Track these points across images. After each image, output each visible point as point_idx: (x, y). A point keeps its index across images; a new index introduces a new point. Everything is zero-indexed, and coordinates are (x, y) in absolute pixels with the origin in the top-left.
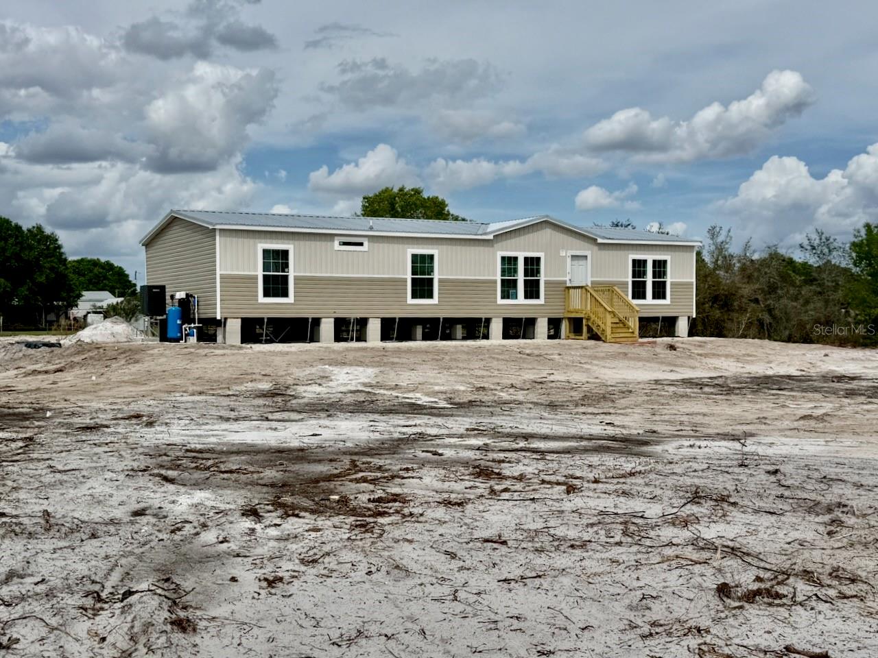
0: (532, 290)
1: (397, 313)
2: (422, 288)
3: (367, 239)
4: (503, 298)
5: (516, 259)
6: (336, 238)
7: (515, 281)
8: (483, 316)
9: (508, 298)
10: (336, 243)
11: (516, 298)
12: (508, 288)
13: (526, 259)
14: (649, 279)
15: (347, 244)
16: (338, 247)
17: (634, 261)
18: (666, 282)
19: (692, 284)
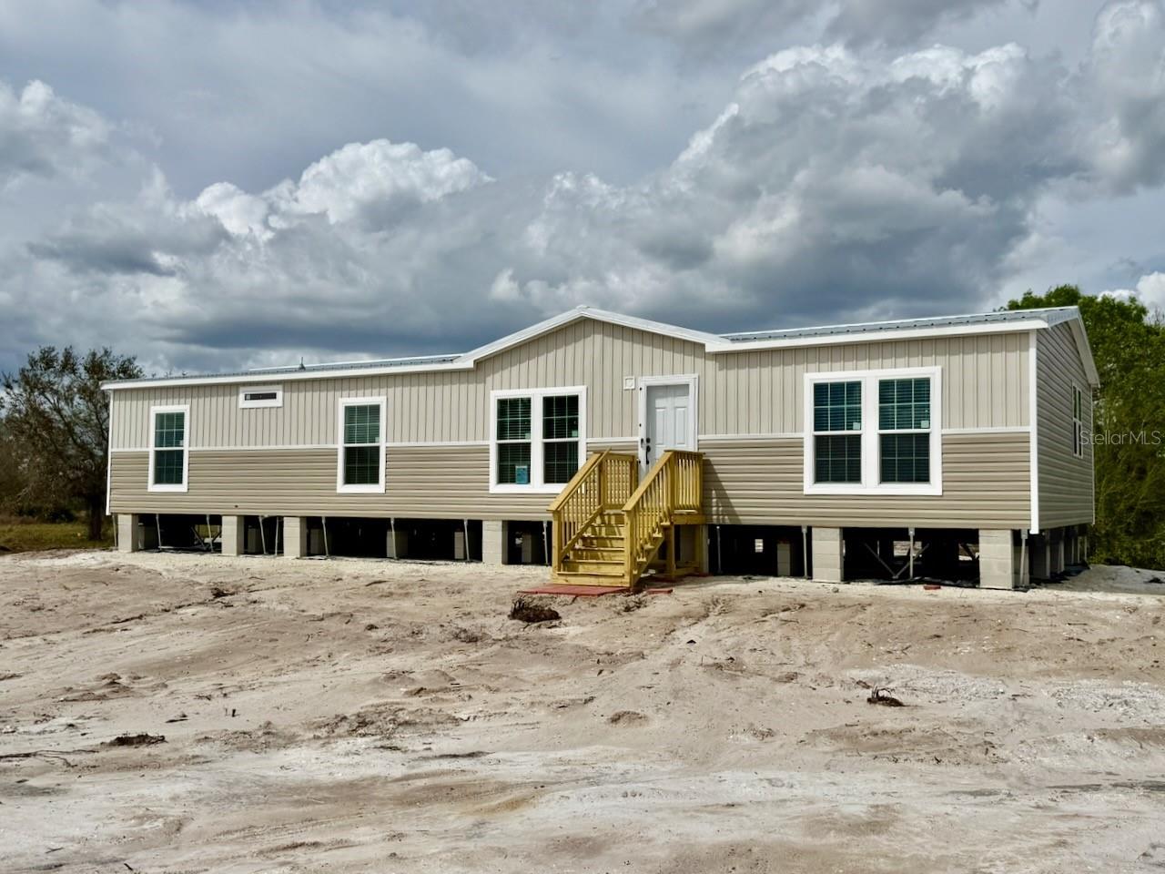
0: (560, 464)
1: (324, 511)
2: (361, 465)
3: (280, 387)
4: (501, 479)
5: (526, 403)
6: (242, 389)
7: (527, 447)
8: (465, 516)
9: (513, 481)
10: (242, 396)
11: (529, 481)
12: (512, 463)
13: (548, 402)
14: (870, 432)
15: (254, 397)
16: (243, 403)
17: (820, 390)
18: (927, 436)
19: (1025, 439)
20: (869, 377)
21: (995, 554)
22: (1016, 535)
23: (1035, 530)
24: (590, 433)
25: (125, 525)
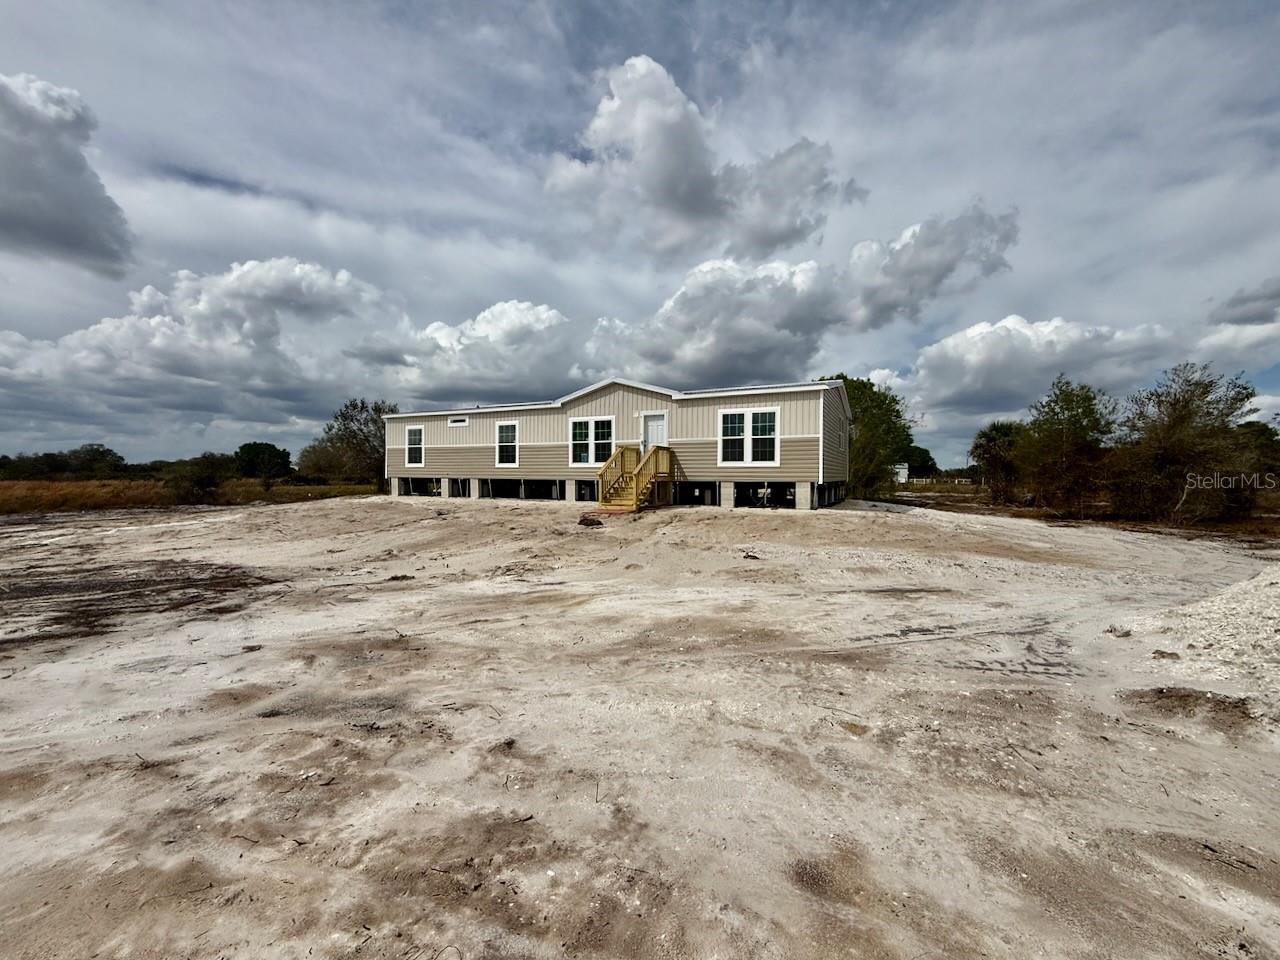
0: (603, 453)
1: (489, 476)
2: (507, 454)
3: (467, 416)
4: (575, 461)
5: (586, 424)
6: (449, 417)
7: (587, 445)
8: (557, 478)
9: (580, 461)
10: (449, 421)
11: (588, 461)
12: (580, 453)
13: (597, 423)
14: (748, 437)
15: (455, 421)
16: (450, 424)
17: (725, 417)
18: (773, 439)
19: (817, 440)
20: (748, 411)
21: (803, 493)
22: (812, 484)
23: (821, 482)
24: (617, 439)
25: (395, 483)
